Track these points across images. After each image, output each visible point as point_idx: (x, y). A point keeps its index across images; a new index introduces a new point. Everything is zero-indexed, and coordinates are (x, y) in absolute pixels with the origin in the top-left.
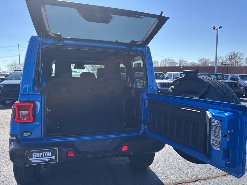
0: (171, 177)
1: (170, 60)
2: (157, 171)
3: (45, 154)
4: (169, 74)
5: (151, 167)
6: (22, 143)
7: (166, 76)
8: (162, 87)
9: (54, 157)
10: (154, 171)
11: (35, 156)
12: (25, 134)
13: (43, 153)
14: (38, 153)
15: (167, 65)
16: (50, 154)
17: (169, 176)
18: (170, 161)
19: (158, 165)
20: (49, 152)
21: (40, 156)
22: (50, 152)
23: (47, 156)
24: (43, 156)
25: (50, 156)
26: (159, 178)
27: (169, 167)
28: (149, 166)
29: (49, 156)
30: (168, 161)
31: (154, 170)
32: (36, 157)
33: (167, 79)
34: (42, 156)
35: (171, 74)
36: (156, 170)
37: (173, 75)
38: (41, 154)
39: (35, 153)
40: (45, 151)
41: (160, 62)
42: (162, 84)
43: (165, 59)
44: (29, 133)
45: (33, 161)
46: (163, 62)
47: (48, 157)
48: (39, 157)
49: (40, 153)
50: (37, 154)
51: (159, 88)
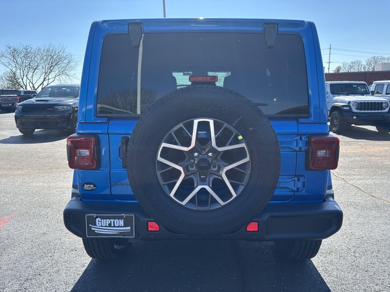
0: (354, 288)
1: (384, 59)
2: (326, 271)
3: (114, 222)
4: (377, 85)
5: (315, 260)
6: (85, 200)
7: (372, 88)
8: (361, 110)
9: (129, 228)
10: (320, 270)
11: (100, 223)
12: (86, 187)
13: (112, 220)
14: (105, 220)
15: (378, 69)
16: (122, 223)
17: (349, 284)
18: (358, 255)
19: (329, 258)
20: (120, 220)
21: (108, 225)
22: (123, 220)
23: (118, 225)
24: (112, 225)
25: (123, 225)
26: (329, 285)
27: (352, 266)
28: (311, 259)
29: (121, 227)
30: (352, 254)
31: (321, 268)
32: (102, 226)
33: (373, 93)
34: (110, 225)
35: (383, 85)
36: (323, 268)
37: (386, 86)
38: (108, 222)
39: (100, 220)
40: (115, 218)
41: (364, 63)
42: (361, 103)
43: (374, 57)
44: (93, 186)
45: (97, 231)
46: (369, 64)
47: (119, 227)
48: (106, 226)
49: (107, 220)
50: (102, 220)
51: (354, 110)
